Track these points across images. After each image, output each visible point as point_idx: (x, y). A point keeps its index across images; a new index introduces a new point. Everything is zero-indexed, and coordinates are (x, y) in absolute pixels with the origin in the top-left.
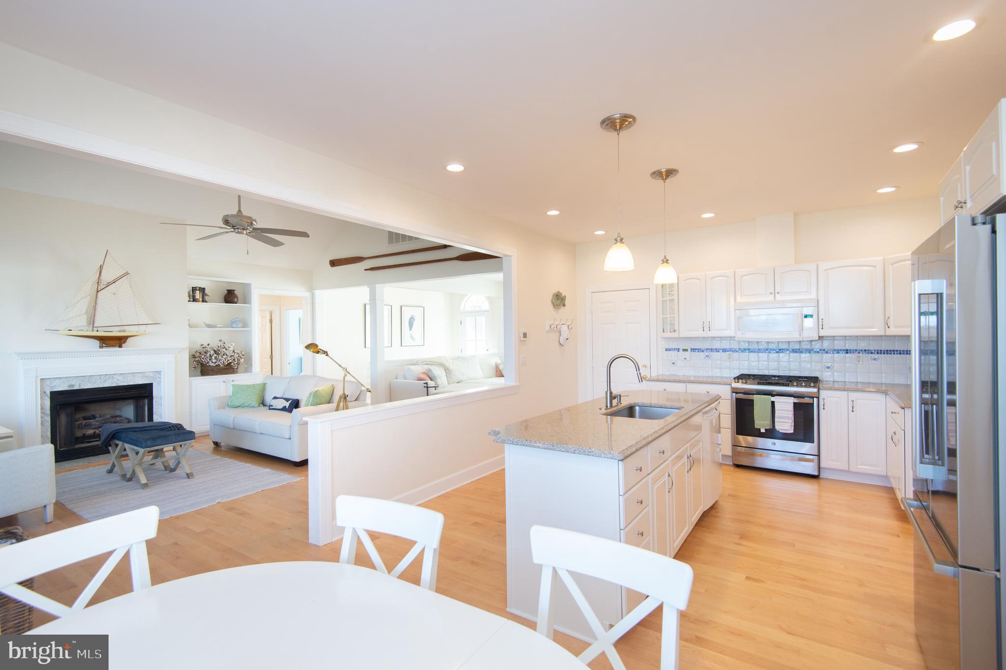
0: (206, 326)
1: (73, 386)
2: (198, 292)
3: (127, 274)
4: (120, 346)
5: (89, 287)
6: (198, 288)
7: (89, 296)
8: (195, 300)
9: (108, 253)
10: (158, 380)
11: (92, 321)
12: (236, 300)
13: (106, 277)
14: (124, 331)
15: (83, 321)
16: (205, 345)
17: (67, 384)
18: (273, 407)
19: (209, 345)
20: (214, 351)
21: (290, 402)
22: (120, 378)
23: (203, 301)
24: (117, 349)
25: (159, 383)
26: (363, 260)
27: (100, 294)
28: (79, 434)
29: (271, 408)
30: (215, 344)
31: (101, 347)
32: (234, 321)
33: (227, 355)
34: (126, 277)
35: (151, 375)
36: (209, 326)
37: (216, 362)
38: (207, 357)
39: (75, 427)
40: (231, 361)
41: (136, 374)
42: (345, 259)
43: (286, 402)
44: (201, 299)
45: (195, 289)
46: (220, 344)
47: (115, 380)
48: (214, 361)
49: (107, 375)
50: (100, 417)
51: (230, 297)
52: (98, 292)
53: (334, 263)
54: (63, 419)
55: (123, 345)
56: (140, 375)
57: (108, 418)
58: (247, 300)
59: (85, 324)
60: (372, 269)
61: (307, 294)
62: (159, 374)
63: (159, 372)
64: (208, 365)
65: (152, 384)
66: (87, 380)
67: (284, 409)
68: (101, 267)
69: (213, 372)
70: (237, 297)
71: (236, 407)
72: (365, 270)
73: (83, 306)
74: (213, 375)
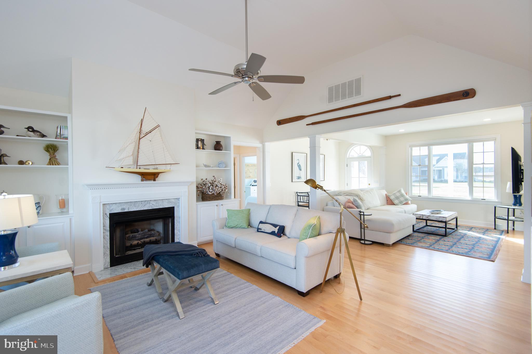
0: (204, 166)
1: (124, 209)
2: (200, 142)
3: (158, 126)
4: (154, 180)
5: (134, 135)
6: (200, 140)
7: (134, 142)
8: (198, 148)
9: (146, 110)
10: (178, 204)
11: (136, 161)
12: (221, 148)
13: (146, 129)
14: (157, 169)
15: (130, 161)
16: (204, 179)
17: (120, 208)
18: (261, 231)
19: (206, 179)
20: (210, 183)
21: (278, 228)
22: (154, 203)
23: (203, 149)
24: (152, 182)
25: (178, 206)
26: (305, 118)
27: (141, 140)
28: (128, 244)
29: (259, 230)
30: (210, 178)
31: (142, 180)
32: (220, 163)
33: (218, 186)
34: (158, 128)
35: (173, 201)
36: (206, 166)
37: (212, 192)
38: (207, 188)
39: (126, 239)
40: (220, 191)
41: (164, 201)
42: (290, 119)
43: (274, 228)
44: (202, 147)
45: (198, 140)
46: (213, 179)
47: (151, 205)
48: (211, 191)
49: (146, 201)
50: (142, 231)
51: (218, 146)
52: (140, 139)
53: (280, 123)
54: (118, 233)
55: (156, 179)
56: (167, 201)
57: (146, 232)
58: (228, 149)
59: (132, 163)
60: (313, 124)
61: (260, 145)
62: (178, 200)
63: (178, 199)
64: (207, 193)
65: (174, 207)
66: (133, 205)
67: (273, 233)
68: (142, 121)
69: (210, 199)
70: (222, 146)
71: (232, 228)
72: (307, 125)
73: (131, 148)
74: (209, 201)
